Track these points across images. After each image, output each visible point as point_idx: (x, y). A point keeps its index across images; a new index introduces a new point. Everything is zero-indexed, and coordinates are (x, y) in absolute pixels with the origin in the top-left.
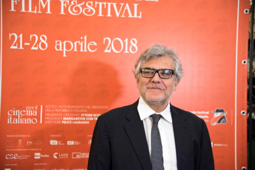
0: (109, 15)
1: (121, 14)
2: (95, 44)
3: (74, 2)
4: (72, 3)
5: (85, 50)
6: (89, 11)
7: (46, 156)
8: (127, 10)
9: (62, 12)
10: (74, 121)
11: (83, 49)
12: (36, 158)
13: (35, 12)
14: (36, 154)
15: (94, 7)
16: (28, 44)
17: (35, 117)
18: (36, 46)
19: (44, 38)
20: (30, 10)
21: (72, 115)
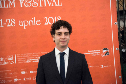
0: (45, 6)
1: (51, 5)
2: (40, 21)
3: (27, 1)
4: (26, 1)
5: (35, 25)
6: (35, 4)
7: (20, 80)
8: (54, 2)
9: (21, 6)
10: (33, 61)
11: (34, 24)
12: (15, 81)
13: (7, 7)
14: (14, 79)
15: (37, 2)
16: (6, 24)
17: (13, 60)
18: (9, 25)
19: (13, 20)
20: (5, 7)
21: (31, 58)
